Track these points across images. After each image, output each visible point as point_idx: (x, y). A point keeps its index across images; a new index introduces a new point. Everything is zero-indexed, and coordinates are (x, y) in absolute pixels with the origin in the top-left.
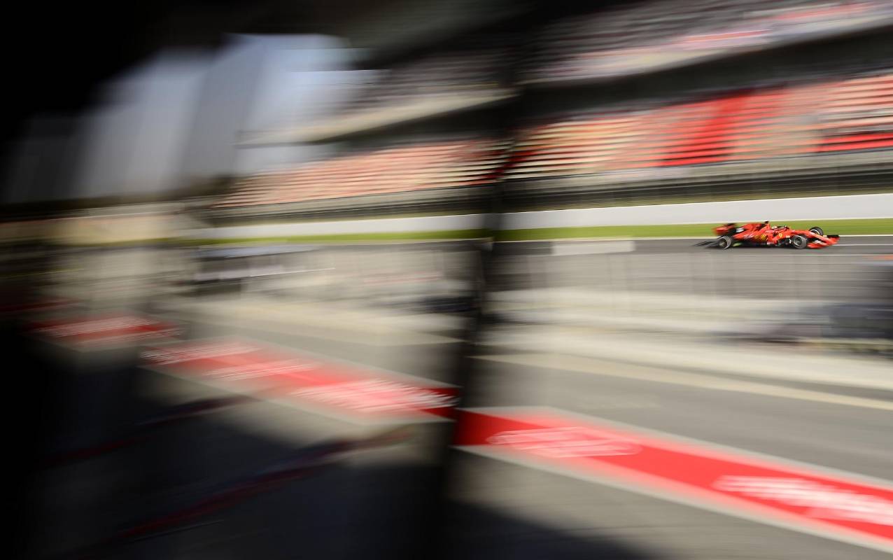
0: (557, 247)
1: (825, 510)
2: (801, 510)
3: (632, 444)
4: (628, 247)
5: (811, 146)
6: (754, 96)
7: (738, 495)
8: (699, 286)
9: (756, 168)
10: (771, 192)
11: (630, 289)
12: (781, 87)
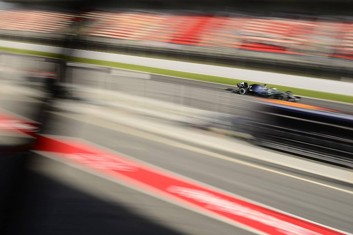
0: (113, 71)
1: (213, 206)
2: (203, 205)
3: (134, 167)
4: (148, 77)
5: (237, 45)
6: (214, 18)
7: (177, 195)
8: (176, 100)
9: (210, 51)
10: (216, 63)
11: (145, 96)
12: (227, 16)
